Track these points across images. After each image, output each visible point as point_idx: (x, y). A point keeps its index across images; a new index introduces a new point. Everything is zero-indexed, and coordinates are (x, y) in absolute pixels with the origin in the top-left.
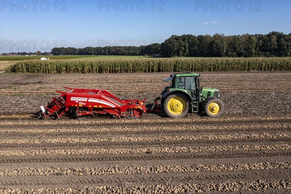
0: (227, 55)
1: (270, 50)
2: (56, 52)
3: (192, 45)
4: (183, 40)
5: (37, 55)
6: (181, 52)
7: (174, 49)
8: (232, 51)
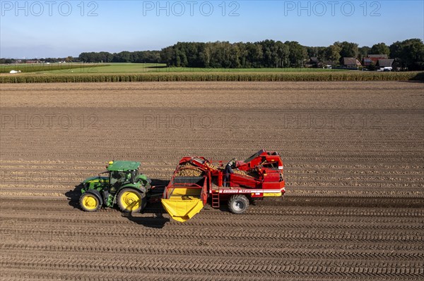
0: (211, 66)
1: (256, 60)
2: (86, 58)
3: (189, 53)
4: (180, 49)
5: (67, 61)
6: (179, 63)
7: (167, 58)
8: (216, 62)
